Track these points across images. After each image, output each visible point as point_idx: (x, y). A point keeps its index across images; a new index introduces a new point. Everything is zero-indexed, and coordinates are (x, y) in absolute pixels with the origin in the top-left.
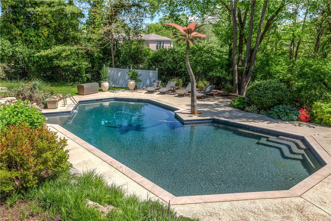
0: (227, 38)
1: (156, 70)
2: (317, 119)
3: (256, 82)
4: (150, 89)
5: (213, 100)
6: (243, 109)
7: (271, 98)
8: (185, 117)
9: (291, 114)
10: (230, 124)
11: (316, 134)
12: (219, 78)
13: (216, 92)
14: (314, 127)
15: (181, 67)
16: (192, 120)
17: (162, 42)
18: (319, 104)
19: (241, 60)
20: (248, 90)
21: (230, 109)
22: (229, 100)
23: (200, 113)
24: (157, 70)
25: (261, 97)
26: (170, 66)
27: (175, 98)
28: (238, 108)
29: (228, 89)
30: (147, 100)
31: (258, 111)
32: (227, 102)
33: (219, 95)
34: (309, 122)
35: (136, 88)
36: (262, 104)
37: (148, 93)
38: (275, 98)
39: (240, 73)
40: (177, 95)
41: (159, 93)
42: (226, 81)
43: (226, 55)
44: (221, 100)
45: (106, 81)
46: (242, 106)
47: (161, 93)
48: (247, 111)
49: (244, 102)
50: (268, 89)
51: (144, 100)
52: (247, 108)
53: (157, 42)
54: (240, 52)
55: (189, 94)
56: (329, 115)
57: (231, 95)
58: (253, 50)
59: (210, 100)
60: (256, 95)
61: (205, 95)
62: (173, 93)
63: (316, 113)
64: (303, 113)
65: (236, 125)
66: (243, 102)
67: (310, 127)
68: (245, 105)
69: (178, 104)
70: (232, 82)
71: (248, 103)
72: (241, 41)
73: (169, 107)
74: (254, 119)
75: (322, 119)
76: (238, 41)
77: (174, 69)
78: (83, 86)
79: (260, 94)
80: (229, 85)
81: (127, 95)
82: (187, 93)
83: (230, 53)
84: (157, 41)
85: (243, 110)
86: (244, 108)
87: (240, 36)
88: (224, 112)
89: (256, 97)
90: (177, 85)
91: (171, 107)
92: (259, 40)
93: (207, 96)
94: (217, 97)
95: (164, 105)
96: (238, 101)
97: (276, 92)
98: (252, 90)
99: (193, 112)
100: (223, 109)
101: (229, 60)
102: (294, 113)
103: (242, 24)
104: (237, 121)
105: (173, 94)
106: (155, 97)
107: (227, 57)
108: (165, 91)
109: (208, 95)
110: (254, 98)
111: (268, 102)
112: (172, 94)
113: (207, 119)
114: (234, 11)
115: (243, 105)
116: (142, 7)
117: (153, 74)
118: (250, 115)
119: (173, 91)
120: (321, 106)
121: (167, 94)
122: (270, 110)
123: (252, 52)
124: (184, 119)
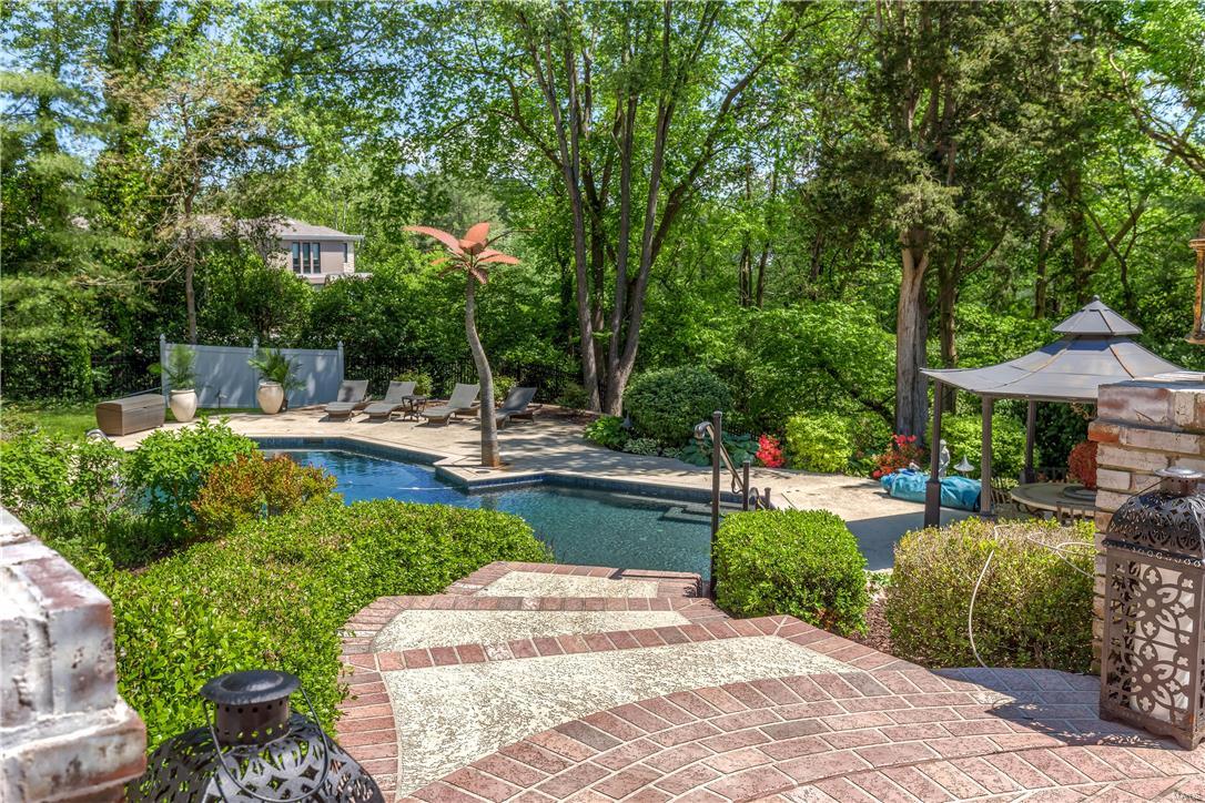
0: (555, 245)
1: (336, 347)
2: (797, 459)
3: (649, 373)
4: (334, 407)
5: (534, 431)
6: (619, 448)
7: (688, 414)
8: (469, 476)
9: (739, 450)
10: (591, 483)
11: (793, 490)
12: (534, 365)
13: (538, 408)
14: (787, 478)
15: (412, 336)
16: (488, 482)
17: (314, 248)
18: (798, 419)
19: (602, 309)
20: (631, 396)
21: (582, 448)
22: (576, 428)
23: (506, 464)
24: (341, 348)
25: (662, 411)
26: (377, 334)
27: (421, 429)
28: (607, 446)
29: (572, 397)
30: (336, 439)
31: (659, 449)
32: (572, 433)
33: (545, 415)
34: (783, 466)
35: (285, 407)
36: (667, 429)
37: (329, 421)
38: (698, 414)
39: (603, 351)
40: (422, 420)
41: (367, 417)
42: (560, 375)
43: (551, 293)
44: (556, 429)
45: (184, 387)
46: (616, 441)
47: (371, 417)
48: (630, 452)
49: (622, 428)
50: (680, 391)
51: (326, 438)
52: (630, 445)
53: (295, 246)
54: (596, 287)
55: (458, 416)
56: (821, 446)
57: (581, 416)
58: (635, 280)
59: (523, 430)
60: (651, 406)
61: (508, 418)
62: (408, 417)
63: (795, 443)
64: (767, 444)
65: (604, 485)
66: (618, 428)
67: (779, 477)
68: (623, 438)
69: (437, 444)
70: (580, 377)
71: (632, 433)
72: (597, 254)
73: (410, 456)
74: (648, 468)
75: (809, 458)
76: (589, 253)
77: (391, 343)
78: (120, 406)
79: (660, 405)
80: (574, 387)
81: (265, 428)
82: (453, 415)
83: (566, 289)
84: (294, 242)
85: (620, 450)
86: (622, 444)
87: (595, 238)
88: (569, 456)
89: (652, 413)
90: (417, 391)
91: (418, 454)
92: (649, 250)
93: (513, 420)
94: (542, 423)
95: (395, 449)
96: (606, 427)
97: (699, 398)
98: (640, 394)
99: (488, 461)
100: (564, 449)
101: (564, 313)
102: (745, 448)
103: (597, 205)
104: (604, 476)
105: (411, 420)
106: (356, 429)
107: (555, 299)
108: (387, 411)
109: (516, 418)
110: (647, 417)
111: (682, 423)
112: (407, 421)
113: (530, 477)
114: (573, 170)
115: (619, 436)
116: (281, 148)
117: (325, 362)
118: (639, 460)
119: (410, 412)
120: (803, 425)
121: (392, 420)
122: (688, 444)
123: (631, 285)
124: (468, 480)
